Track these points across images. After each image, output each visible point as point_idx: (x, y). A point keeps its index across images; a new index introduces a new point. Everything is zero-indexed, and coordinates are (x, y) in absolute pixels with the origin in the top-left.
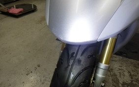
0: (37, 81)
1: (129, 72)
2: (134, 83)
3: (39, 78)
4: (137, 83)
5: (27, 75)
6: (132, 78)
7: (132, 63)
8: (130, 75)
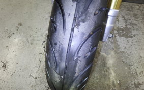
0: (24, 42)
1: (123, 17)
2: (129, 27)
3: (25, 39)
4: (131, 27)
5: (9, 37)
6: (126, 23)
7: (125, 7)
8: (125, 19)
